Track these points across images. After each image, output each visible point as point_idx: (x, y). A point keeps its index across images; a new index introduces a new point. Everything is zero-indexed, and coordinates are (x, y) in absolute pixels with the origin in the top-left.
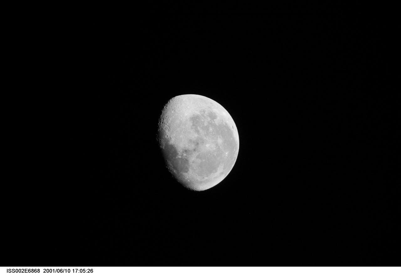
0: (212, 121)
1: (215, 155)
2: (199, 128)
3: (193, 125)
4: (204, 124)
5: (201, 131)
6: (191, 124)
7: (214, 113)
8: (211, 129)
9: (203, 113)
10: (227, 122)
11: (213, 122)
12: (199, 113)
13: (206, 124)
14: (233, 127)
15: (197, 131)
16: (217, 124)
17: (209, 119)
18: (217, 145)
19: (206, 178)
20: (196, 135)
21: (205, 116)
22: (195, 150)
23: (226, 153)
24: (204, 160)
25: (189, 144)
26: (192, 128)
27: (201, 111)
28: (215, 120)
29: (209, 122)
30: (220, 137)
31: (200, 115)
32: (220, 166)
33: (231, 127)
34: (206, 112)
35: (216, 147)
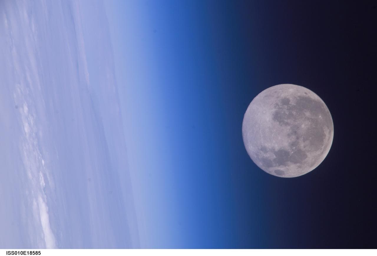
0: (289, 106)
1: (314, 126)
2: (286, 121)
3: (280, 122)
4: (286, 114)
5: (289, 121)
6: (278, 123)
7: (285, 98)
8: (295, 112)
9: (277, 106)
10: (299, 94)
11: (291, 106)
12: (275, 110)
13: (287, 113)
14: (306, 93)
15: (287, 124)
16: (295, 105)
17: (286, 106)
18: (308, 119)
19: (323, 147)
20: (289, 127)
21: (281, 107)
22: (298, 138)
23: (320, 117)
24: (310, 138)
25: (290, 138)
26: (281, 126)
27: (275, 107)
28: (290, 103)
29: (287, 109)
30: (305, 111)
31: (277, 110)
32: (324, 130)
33: (305, 94)
34: (279, 104)
35: (310, 121)
